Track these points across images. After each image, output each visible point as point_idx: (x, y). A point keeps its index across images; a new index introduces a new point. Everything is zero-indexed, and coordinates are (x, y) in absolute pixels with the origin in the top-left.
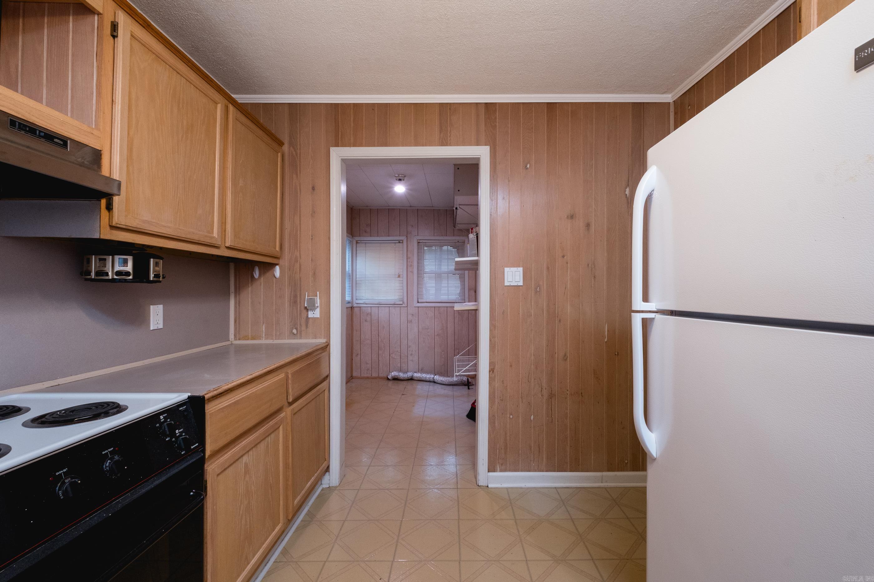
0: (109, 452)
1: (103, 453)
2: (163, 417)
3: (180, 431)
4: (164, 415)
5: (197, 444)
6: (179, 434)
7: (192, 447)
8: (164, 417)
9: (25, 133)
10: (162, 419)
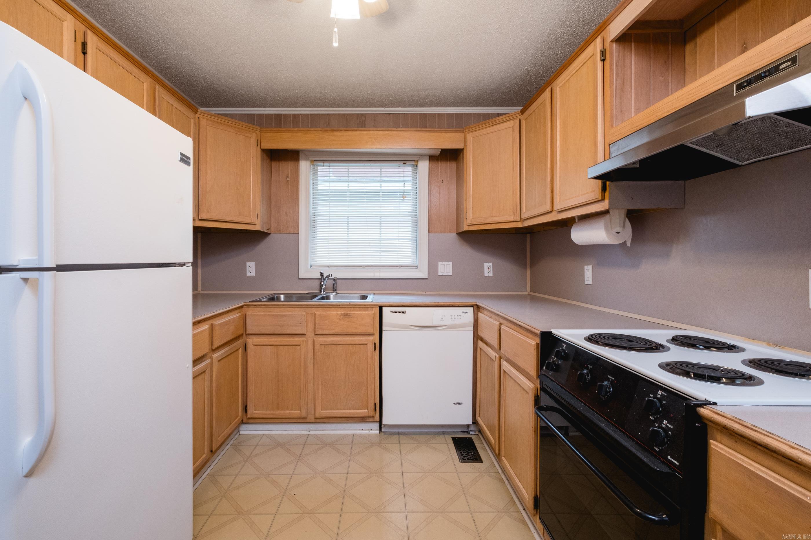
0: (611, 379)
1: (609, 376)
2: (661, 393)
3: (669, 425)
4: (663, 393)
5: (678, 464)
6: (665, 426)
7: (669, 458)
8: (662, 395)
9: (749, 87)
10: (659, 394)
